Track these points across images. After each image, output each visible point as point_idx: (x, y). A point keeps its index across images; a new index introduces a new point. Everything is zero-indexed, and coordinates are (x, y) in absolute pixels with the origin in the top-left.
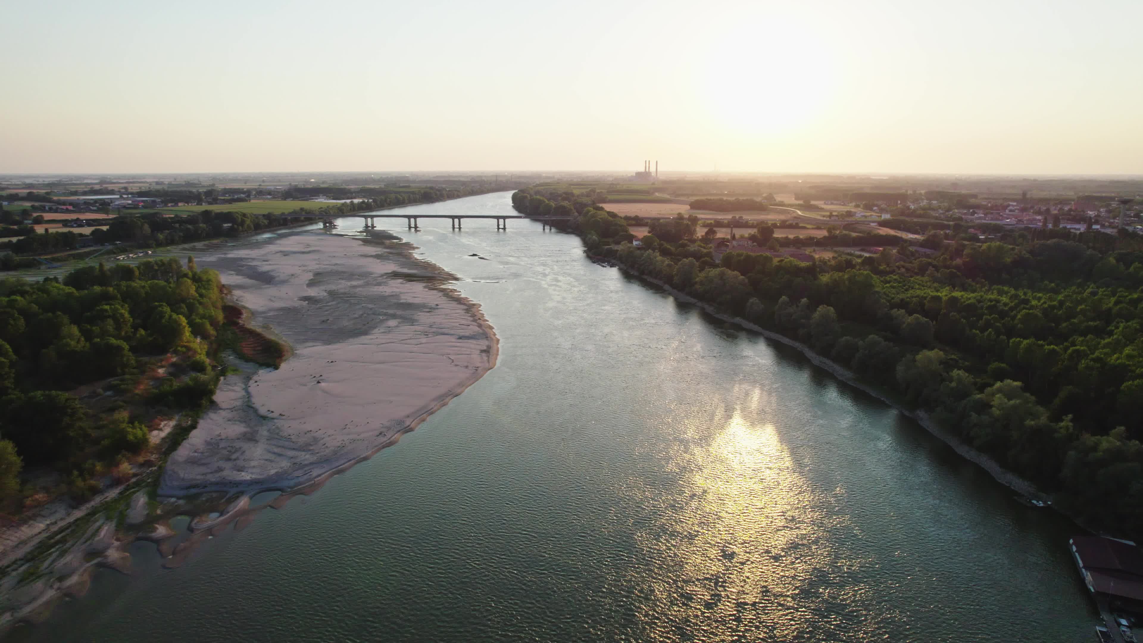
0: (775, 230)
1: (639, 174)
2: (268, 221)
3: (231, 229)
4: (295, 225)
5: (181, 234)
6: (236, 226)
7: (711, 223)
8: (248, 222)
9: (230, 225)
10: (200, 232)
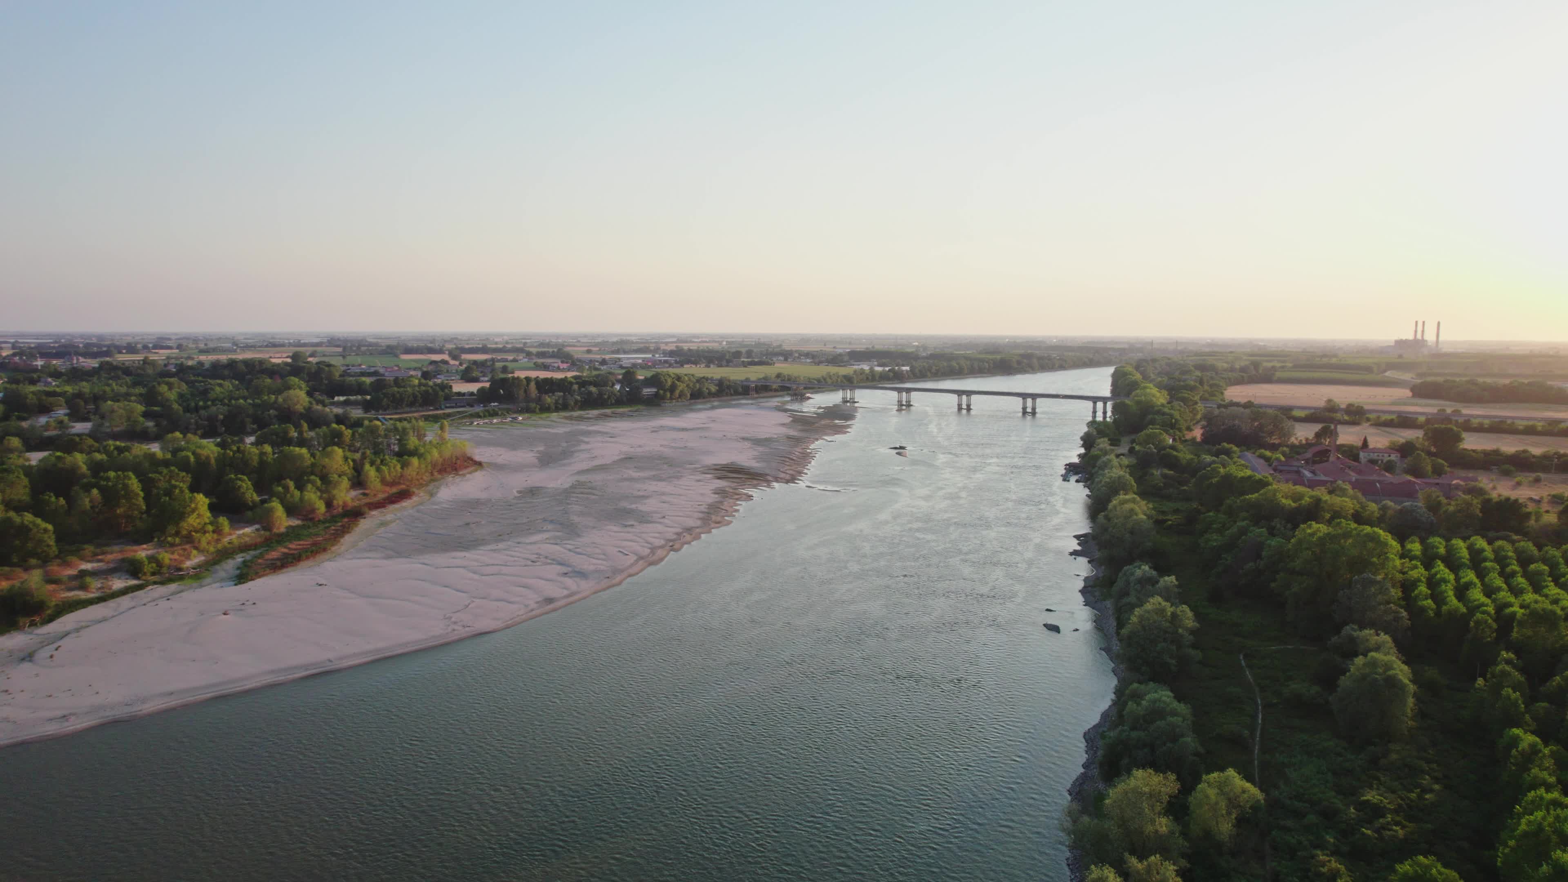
0: (1464, 435)
1: (1400, 343)
2: (717, 388)
3: (656, 395)
4: (761, 395)
5: (579, 398)
6: (661, 392)
7: (1392, 420)
8: (681, 386)
9: (655, 390)
10: (606, 397)
